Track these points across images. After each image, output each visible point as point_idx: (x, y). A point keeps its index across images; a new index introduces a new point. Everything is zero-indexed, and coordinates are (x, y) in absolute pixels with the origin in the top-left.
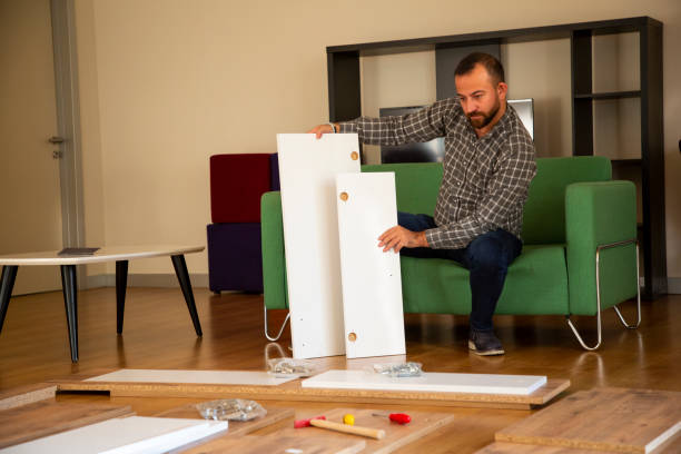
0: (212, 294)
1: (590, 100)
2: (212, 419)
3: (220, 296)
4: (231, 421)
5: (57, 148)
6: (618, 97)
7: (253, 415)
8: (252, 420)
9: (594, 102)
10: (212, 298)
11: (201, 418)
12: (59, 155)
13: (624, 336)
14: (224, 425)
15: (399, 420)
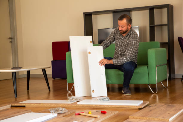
0: (53, 79)
1: (154, 27)
2: (53, 113)
3: (55, 80)
4: (58, 113)
5: (10, 40)
6: (161, 26)
7: (64, 112)
8: (64, 113)
9: (155, 27)
10: (53, 80)
11: (50, 113)
12: (11, 42)
13: (164, 89)
14: (56, 115)
15: (104, 113)
